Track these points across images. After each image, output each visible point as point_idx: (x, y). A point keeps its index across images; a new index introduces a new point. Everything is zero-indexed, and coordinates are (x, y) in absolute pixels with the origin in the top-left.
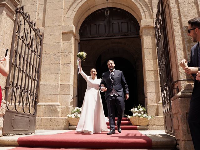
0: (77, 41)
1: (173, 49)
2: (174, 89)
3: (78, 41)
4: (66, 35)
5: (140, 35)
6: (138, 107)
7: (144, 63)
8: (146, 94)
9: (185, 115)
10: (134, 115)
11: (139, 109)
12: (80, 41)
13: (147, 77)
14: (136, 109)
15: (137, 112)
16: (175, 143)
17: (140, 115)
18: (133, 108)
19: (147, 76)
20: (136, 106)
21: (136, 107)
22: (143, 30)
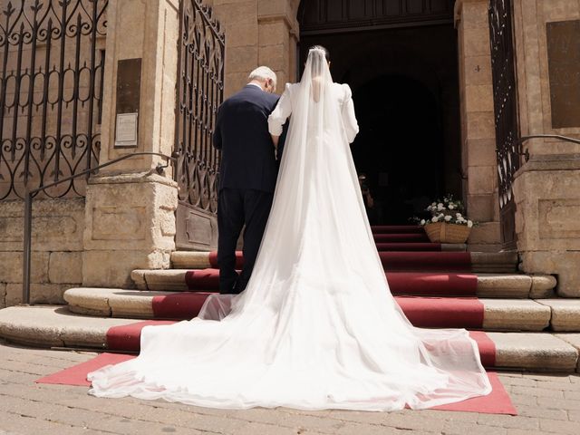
0: (293, 39)
1: (523, 71)
2: (522, 153)
3: (296, 38)
4: (267, 25)
5: (455, 19)
6: (445, 200)
7: (464, 93)
8: (467, 169)
9: (537, 205)
10: (435, 219)
11: (446, 205)
12: (301, 37)
13: (469, 128)
14: (441, 207)
15: (441, 212)
16: (517, 258)
17: (448, 218)
18: (435, 204)
19: (469, 125)
20: (439, 198)
21: (439, 200)
22: (464, 8)
